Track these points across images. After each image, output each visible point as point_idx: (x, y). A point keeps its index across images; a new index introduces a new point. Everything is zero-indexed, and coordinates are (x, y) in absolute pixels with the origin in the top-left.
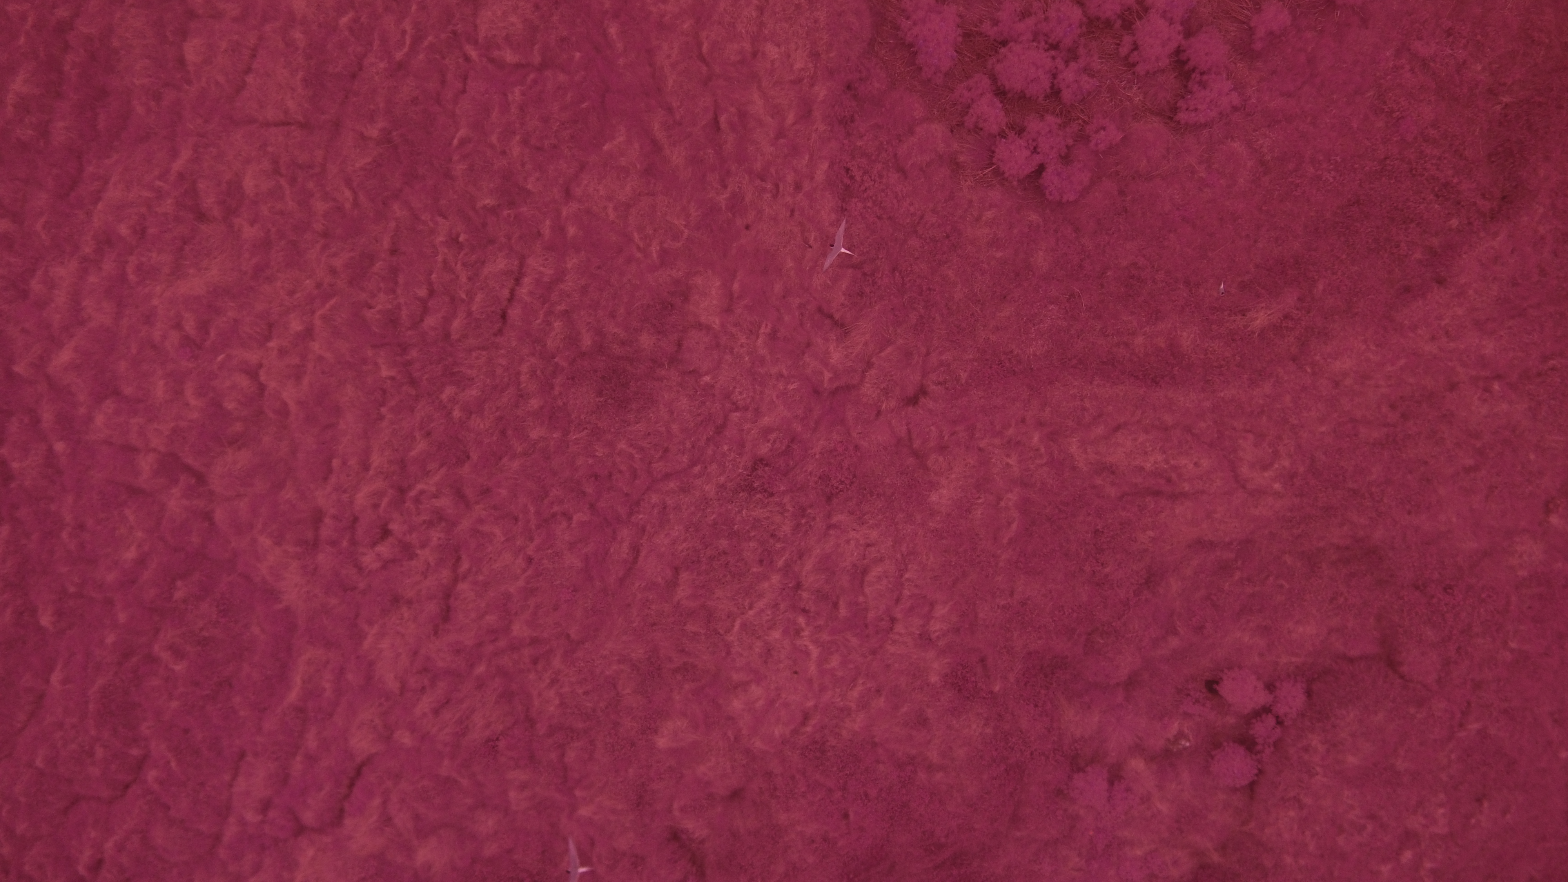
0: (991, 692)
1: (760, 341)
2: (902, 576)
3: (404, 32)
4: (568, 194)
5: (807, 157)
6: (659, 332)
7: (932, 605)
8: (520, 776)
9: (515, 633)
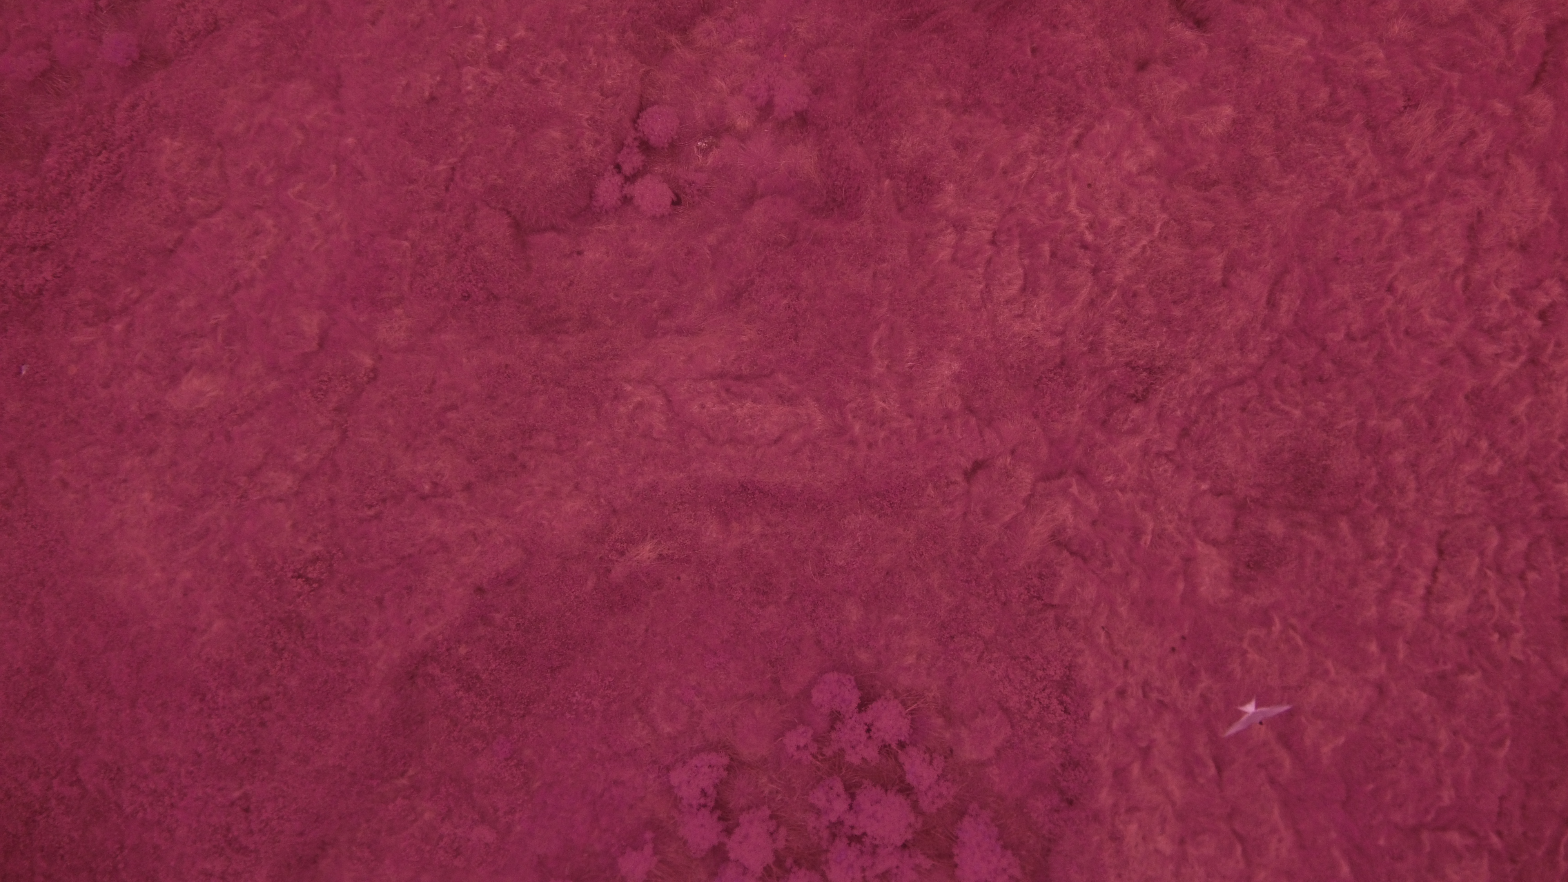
0: (892, 178)
1: (1151, 526)
2: (987, 286)
5: (1114, 725)
6: (1263, 536)
7: (954, 260)
8: (1376, 73)
9: (1397, 214)
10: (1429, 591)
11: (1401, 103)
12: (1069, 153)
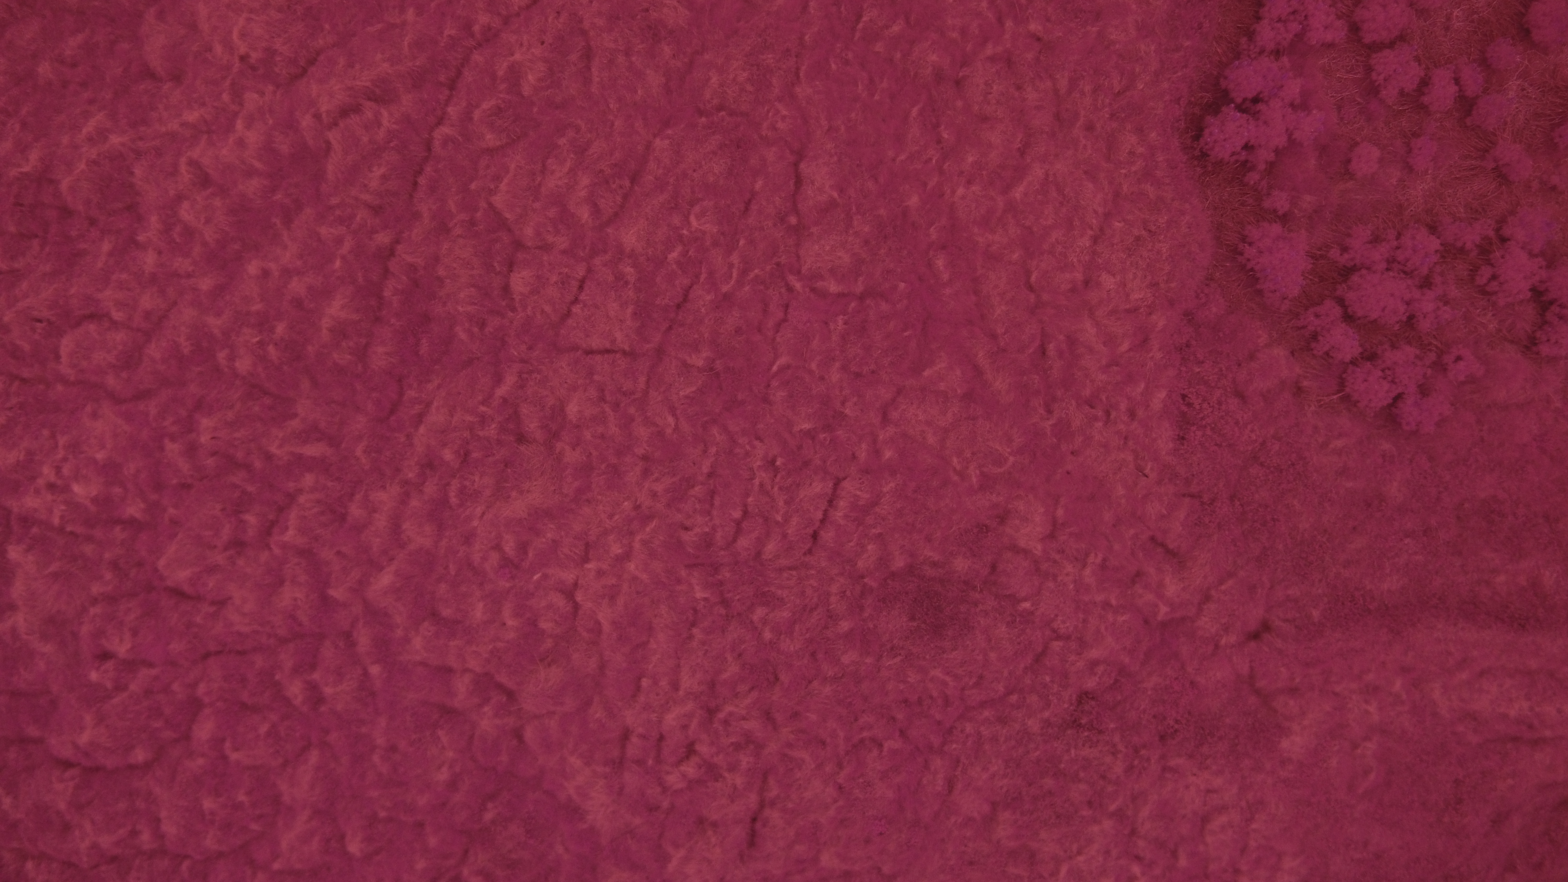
1: (1088, 571)
2: (1248, 826)
3: (731, 266)
4: (885, 419)
5: (1143, 386)
6: (975, 555)
7: (1280, 857)
9: (824, 864)
10: (831, 504)
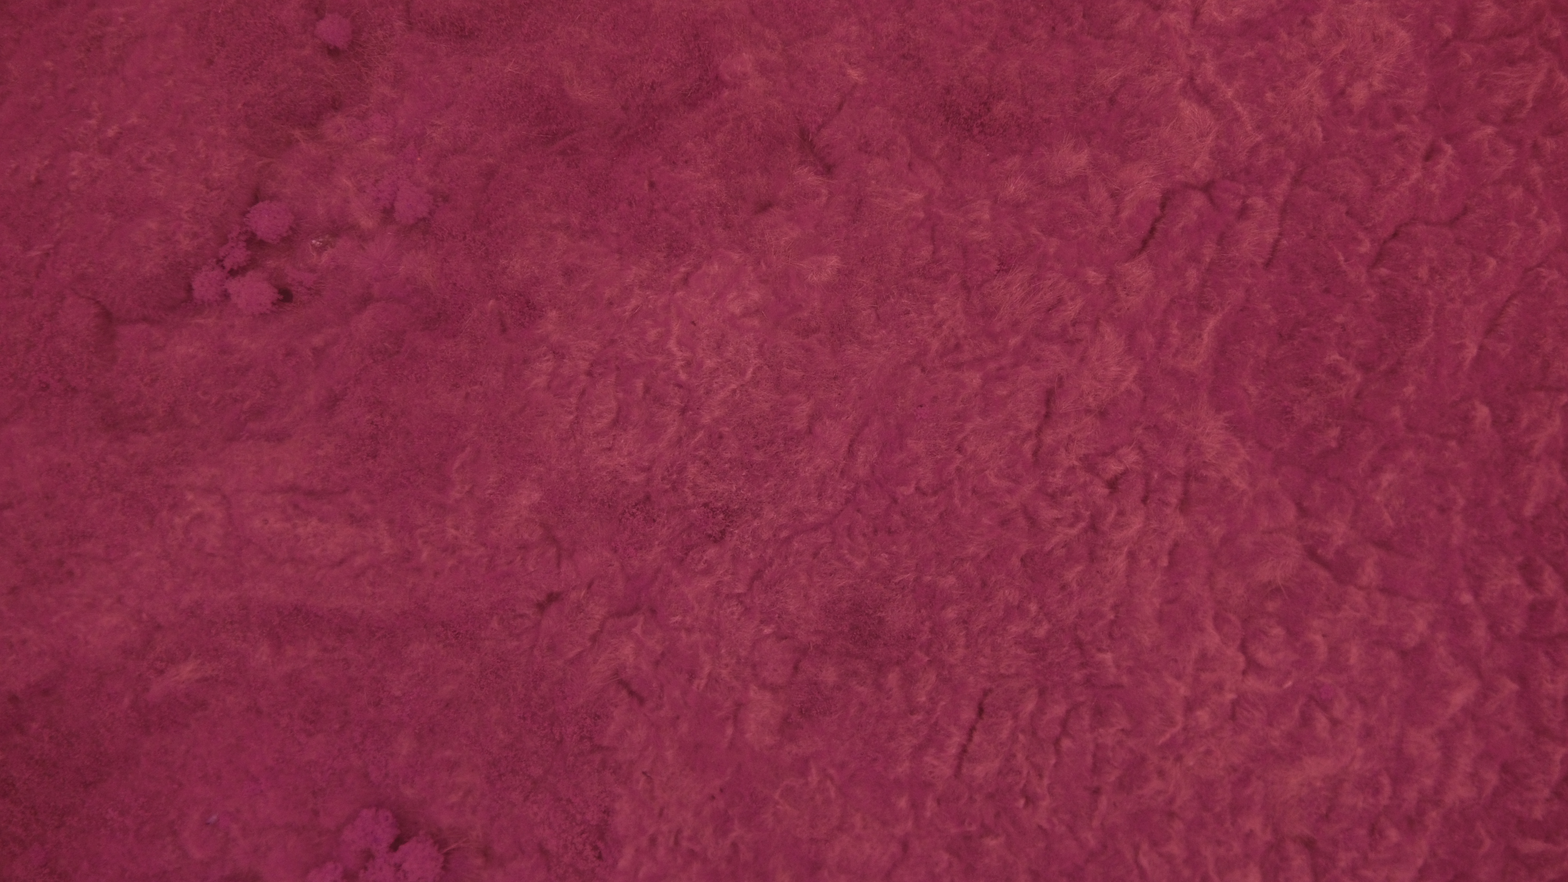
0: (497, 299)
1: (707, 670)
2: (577, 417)
4: (905, 846)
6: (815, 684)
8: (976, 234)
9: (978, 376)
10: (964, 750)
11: (995, 266)
12: (674, 292)
